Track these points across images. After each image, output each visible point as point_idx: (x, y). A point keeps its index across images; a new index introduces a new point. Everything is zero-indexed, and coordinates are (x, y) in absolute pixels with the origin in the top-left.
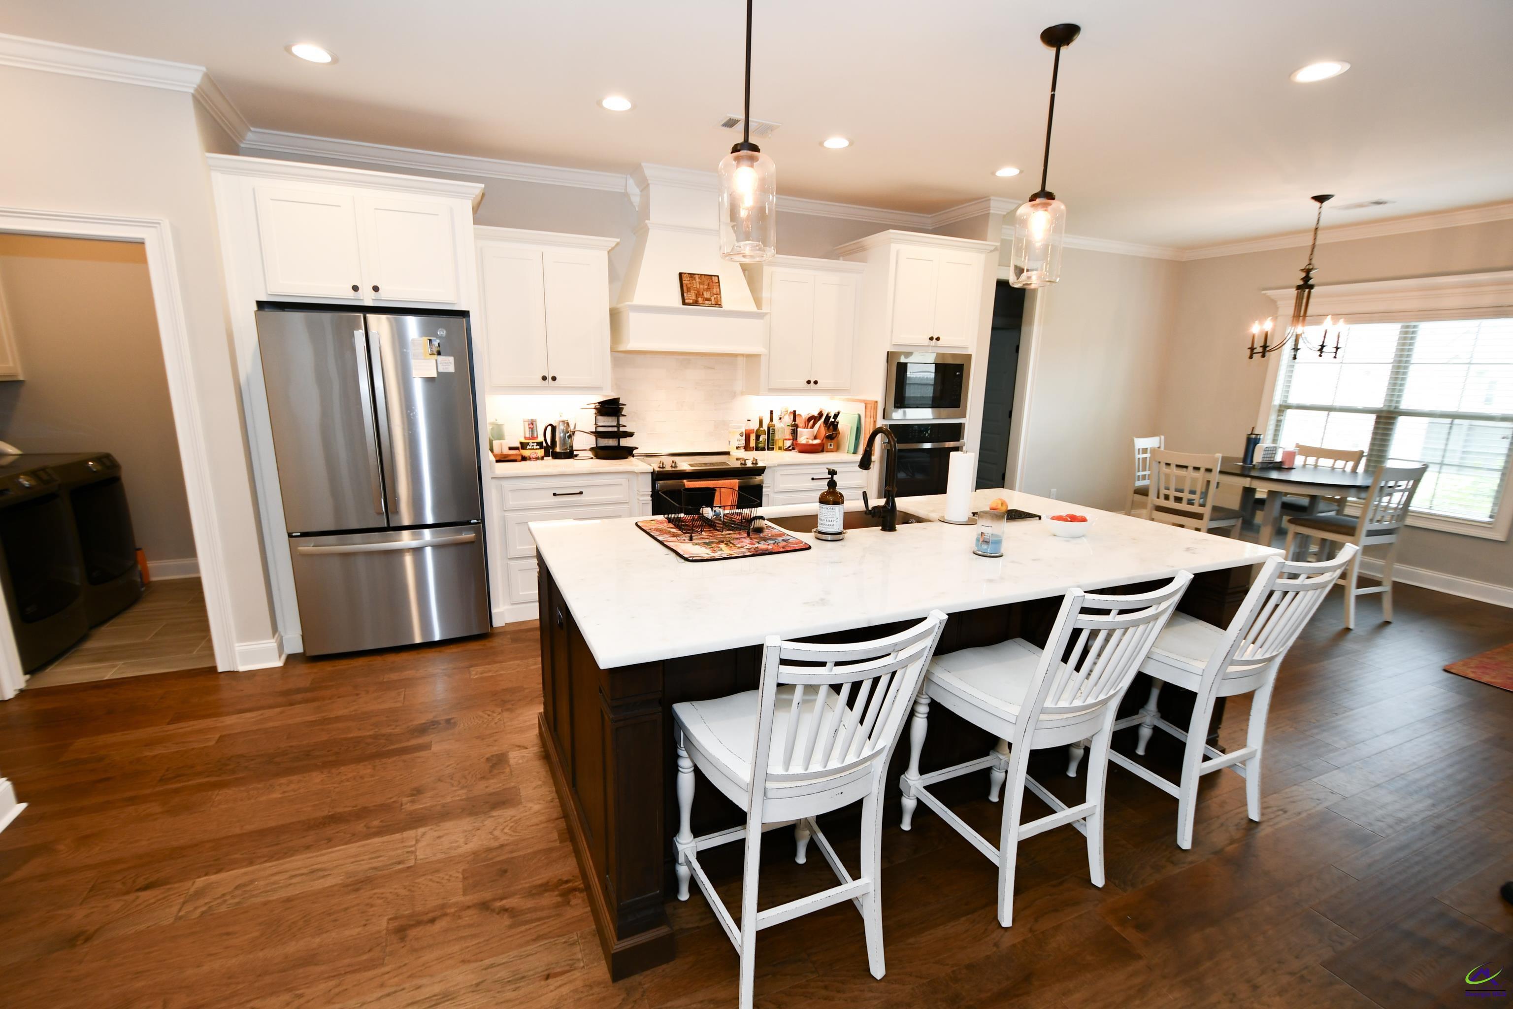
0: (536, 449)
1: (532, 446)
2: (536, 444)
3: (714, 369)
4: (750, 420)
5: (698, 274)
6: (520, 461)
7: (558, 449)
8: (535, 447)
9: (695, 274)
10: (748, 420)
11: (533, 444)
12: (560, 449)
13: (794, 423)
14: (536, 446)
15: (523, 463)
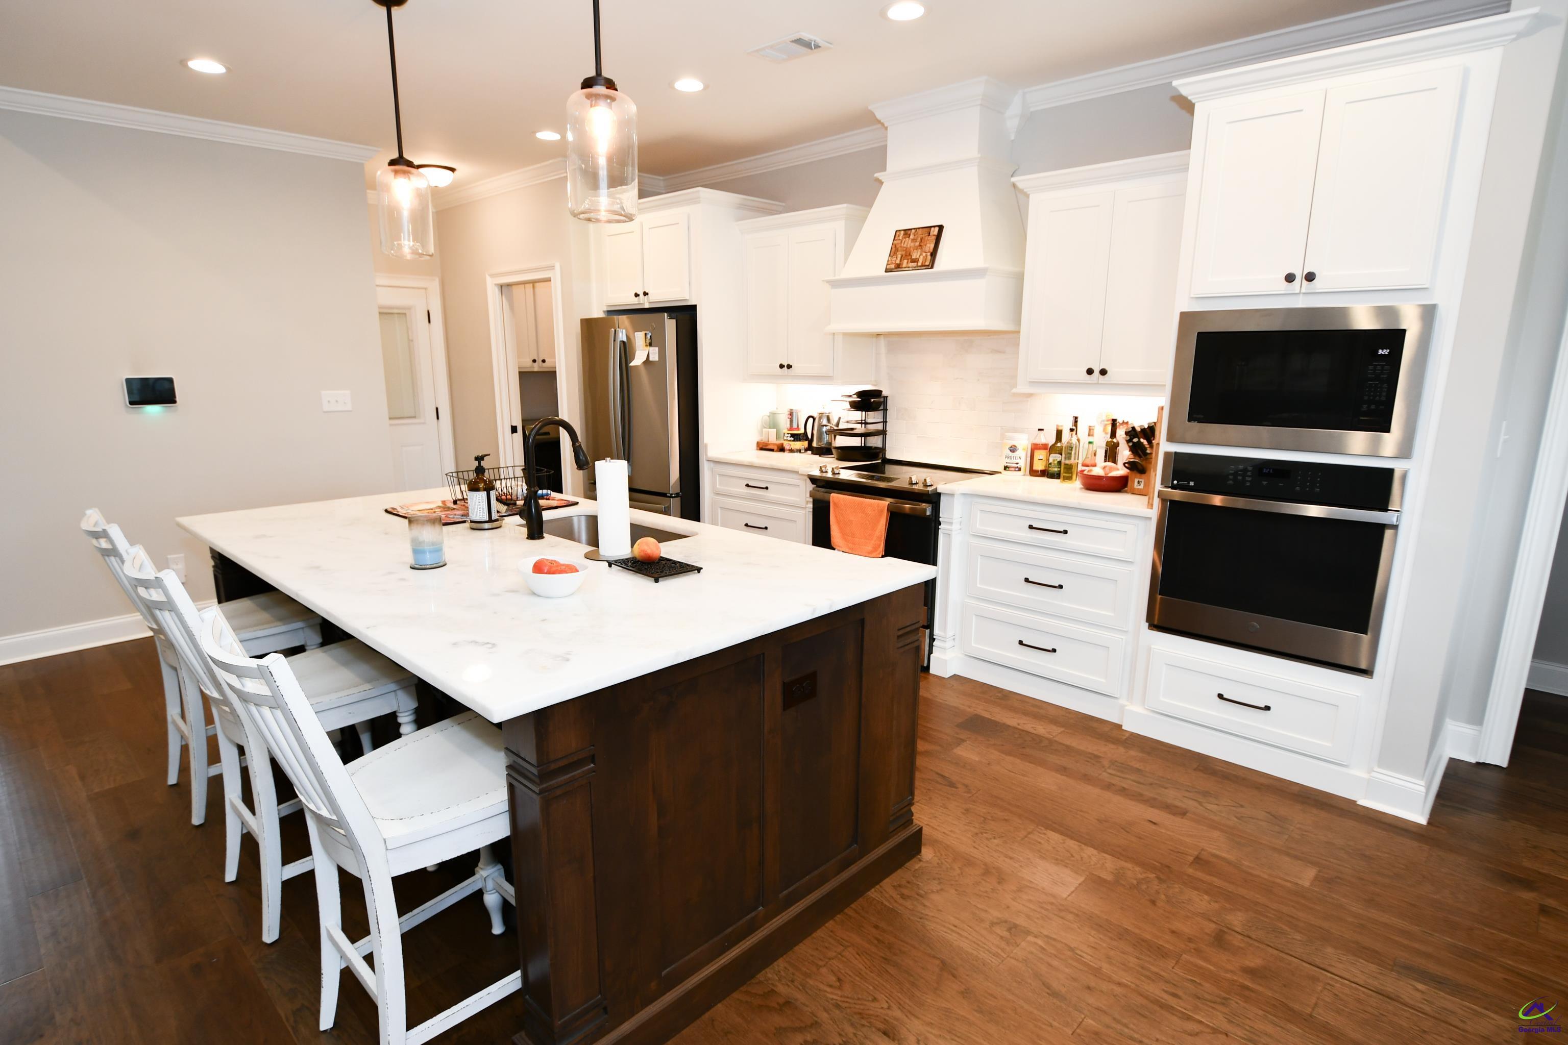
0: (790, 441)
1: (787, 437)
2: (790, 435)
3: (1004, 352)
4: (1043, 430)
5: (914, 229)
6: (776, 452)
7: (815, 444)
8: (789, 439)
9: (911, 229)
10: (1039, 430)
11: (788, 435)
12: (817, 444)
13: (1110, 440)
14: (790, 437)
15: (781, 454)
